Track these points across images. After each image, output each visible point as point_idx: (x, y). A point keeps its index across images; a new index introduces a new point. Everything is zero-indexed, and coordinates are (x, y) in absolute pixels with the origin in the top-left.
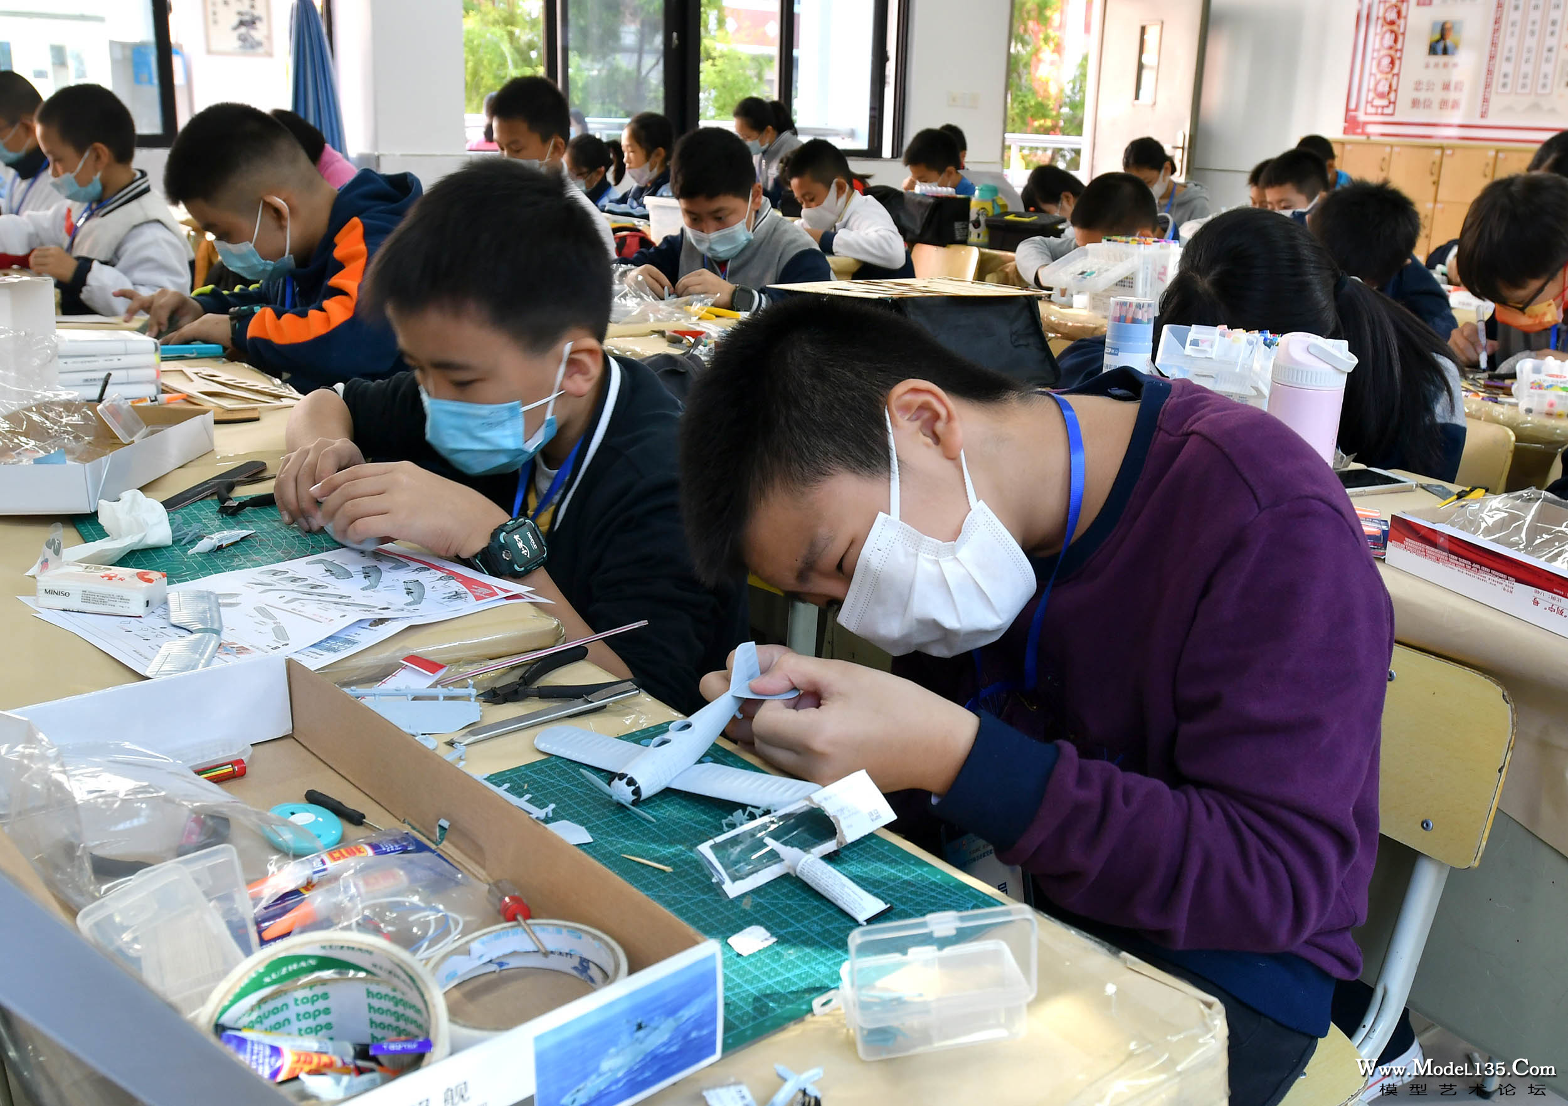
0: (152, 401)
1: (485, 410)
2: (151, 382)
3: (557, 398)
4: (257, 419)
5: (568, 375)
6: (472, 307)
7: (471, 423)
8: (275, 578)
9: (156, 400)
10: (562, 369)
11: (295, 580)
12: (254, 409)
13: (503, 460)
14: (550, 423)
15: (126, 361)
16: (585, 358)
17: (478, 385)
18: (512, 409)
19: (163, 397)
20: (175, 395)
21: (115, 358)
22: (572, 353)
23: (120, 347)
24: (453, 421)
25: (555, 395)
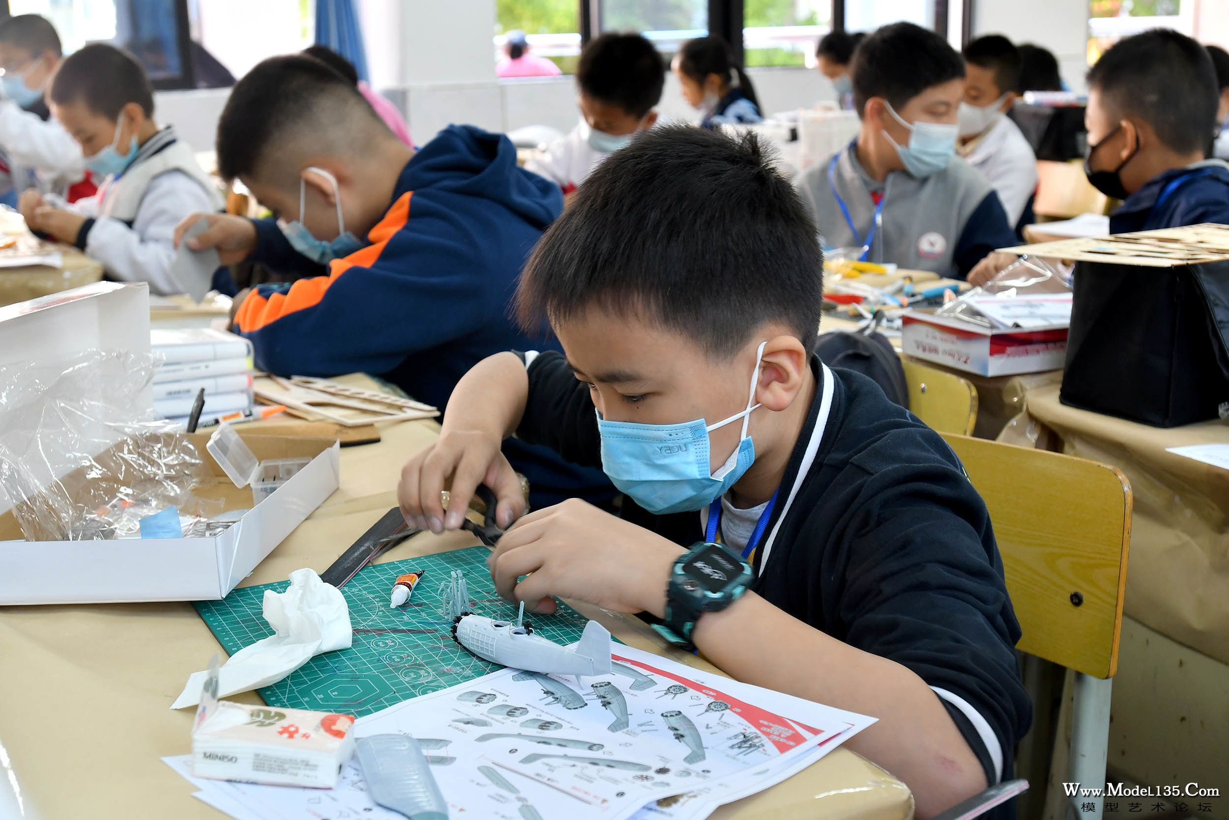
0: (247, 416)
1: (662, 431)
2: (242, 392)
3: (751, 413)
4: (377, 441)
5: (765, 384)
6: (638, 301)
7: (649, 448)
8: (484, 708)
9: (251, 415)
10: (756, 374)
11: (512, 712)
12: (371, 425)
13: (688, 492)
14: (747, 445)
15: (215, 367)
16: (786, 362)
17: (650, 401)
18: (694, 429)
19: (258, 410)
20: (274, 407)
21: (202, 365)
22: (766, 354)
23: (208, 351)
24: (628, 446)
25: (749, 409)
